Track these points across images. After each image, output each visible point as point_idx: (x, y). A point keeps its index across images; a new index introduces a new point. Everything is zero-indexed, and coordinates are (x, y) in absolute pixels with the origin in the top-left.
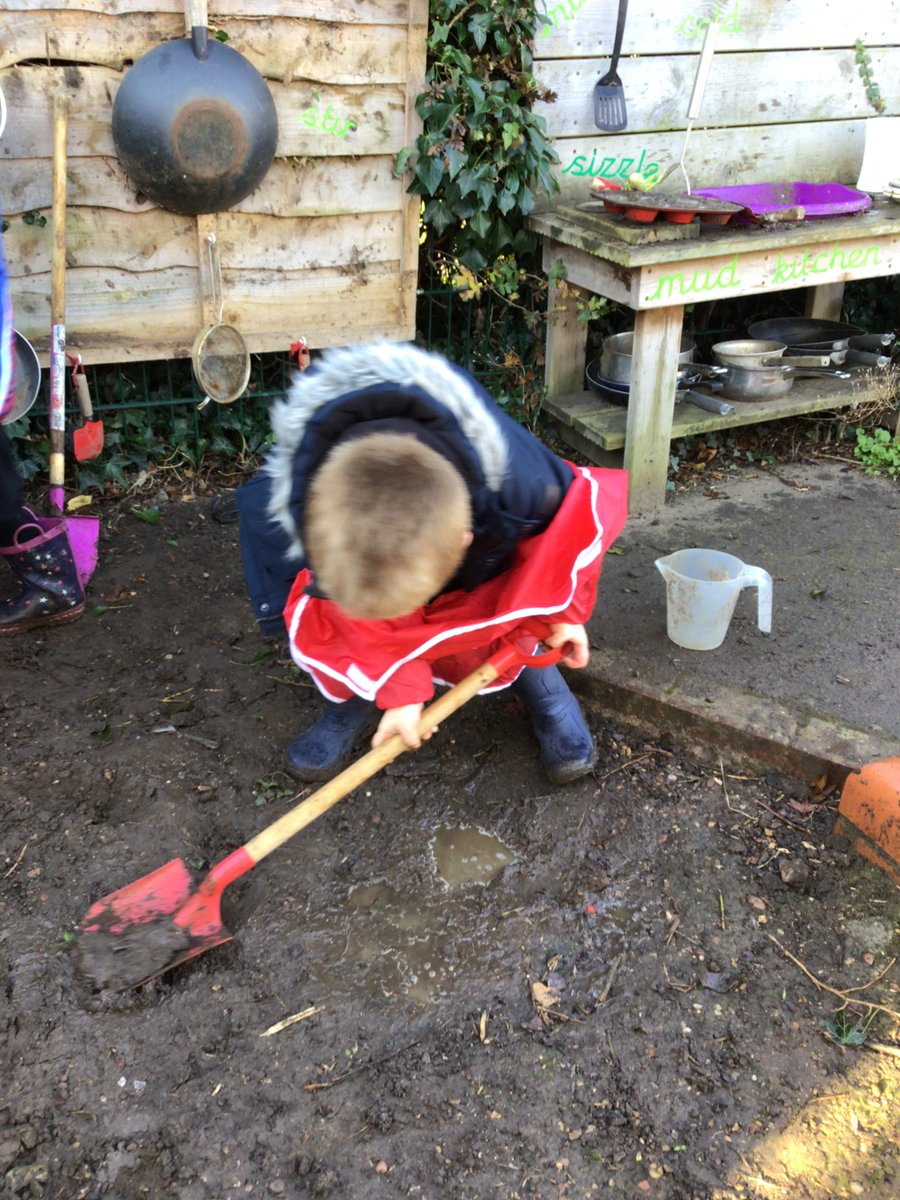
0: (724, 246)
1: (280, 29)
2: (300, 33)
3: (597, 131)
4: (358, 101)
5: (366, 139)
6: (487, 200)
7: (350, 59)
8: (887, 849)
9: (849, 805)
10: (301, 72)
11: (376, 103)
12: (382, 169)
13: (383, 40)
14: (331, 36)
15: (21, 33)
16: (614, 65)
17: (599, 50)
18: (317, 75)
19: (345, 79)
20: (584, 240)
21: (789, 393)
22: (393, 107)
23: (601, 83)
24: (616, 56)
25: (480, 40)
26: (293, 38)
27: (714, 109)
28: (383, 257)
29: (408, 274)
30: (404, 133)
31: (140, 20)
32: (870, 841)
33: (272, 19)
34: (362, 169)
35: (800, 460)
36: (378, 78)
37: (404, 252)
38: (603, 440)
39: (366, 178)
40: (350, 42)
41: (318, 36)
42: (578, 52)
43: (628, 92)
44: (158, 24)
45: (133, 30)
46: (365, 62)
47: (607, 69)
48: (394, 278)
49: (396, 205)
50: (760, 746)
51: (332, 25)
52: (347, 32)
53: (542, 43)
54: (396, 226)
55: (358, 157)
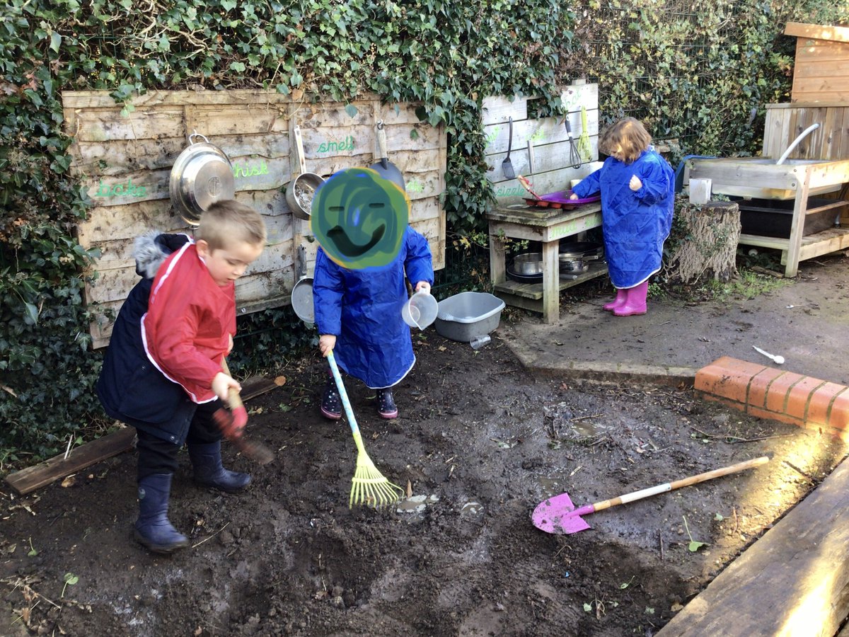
0: (574, 215)
1: (400, 155)
2: (406, 155)
3: (505, 178)
4: (424, 177)
5: (428, 192)
6: (475, 209)
7: (421, 163)
8: (716, 393)
9: (698, 385)
10: (407, 170)
11: (430, 178)
12: (431, 202)
13: (432, 154)
14: (415, 155)
15: (322, 166)
16: (509, 155)
17: (503, 150)
18: (412, 170)
19: (421, 170)
20: (520, 219)
21: (588, 271)
22: (435, 178)
23: (504, 162)
24: (509, 151)
25: (470, 152)
26: (404, 158)
27: (539, 167)
28: (433, 236)
29: (442, 241)
30: (440, 188)
31: (358, 157)
32: (709, 393)
33: (397, 152)
34: (424, 203)
35: (594, 297)
36: (431, 169)
37: (440, 233)
38: (534, 296)
39: (426, 206)
40: (421, 157)
41: (412, 156)
42: (497, 151)
43: (513, 164)
44: (364, 158)
45: (356, 161)
46: (427, 164)
47: (506, 157)
48: (437, 243)
49: (437, 215)
50: (658, 378)
51: (416, 151)
52: (420, 153)
53: (487, 150)
54: (437, 223)
55: (425, 199)
